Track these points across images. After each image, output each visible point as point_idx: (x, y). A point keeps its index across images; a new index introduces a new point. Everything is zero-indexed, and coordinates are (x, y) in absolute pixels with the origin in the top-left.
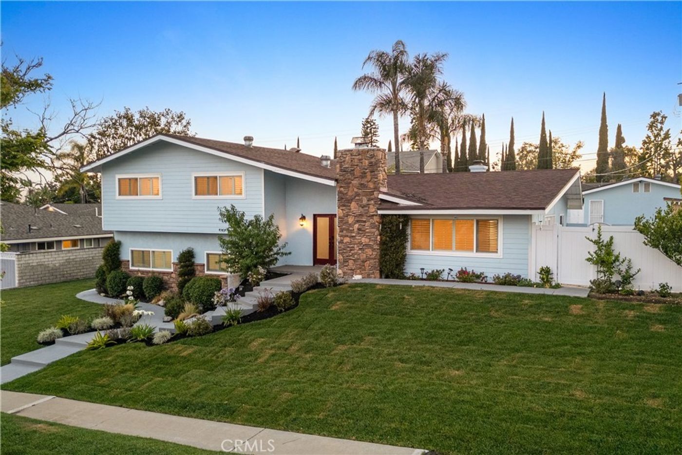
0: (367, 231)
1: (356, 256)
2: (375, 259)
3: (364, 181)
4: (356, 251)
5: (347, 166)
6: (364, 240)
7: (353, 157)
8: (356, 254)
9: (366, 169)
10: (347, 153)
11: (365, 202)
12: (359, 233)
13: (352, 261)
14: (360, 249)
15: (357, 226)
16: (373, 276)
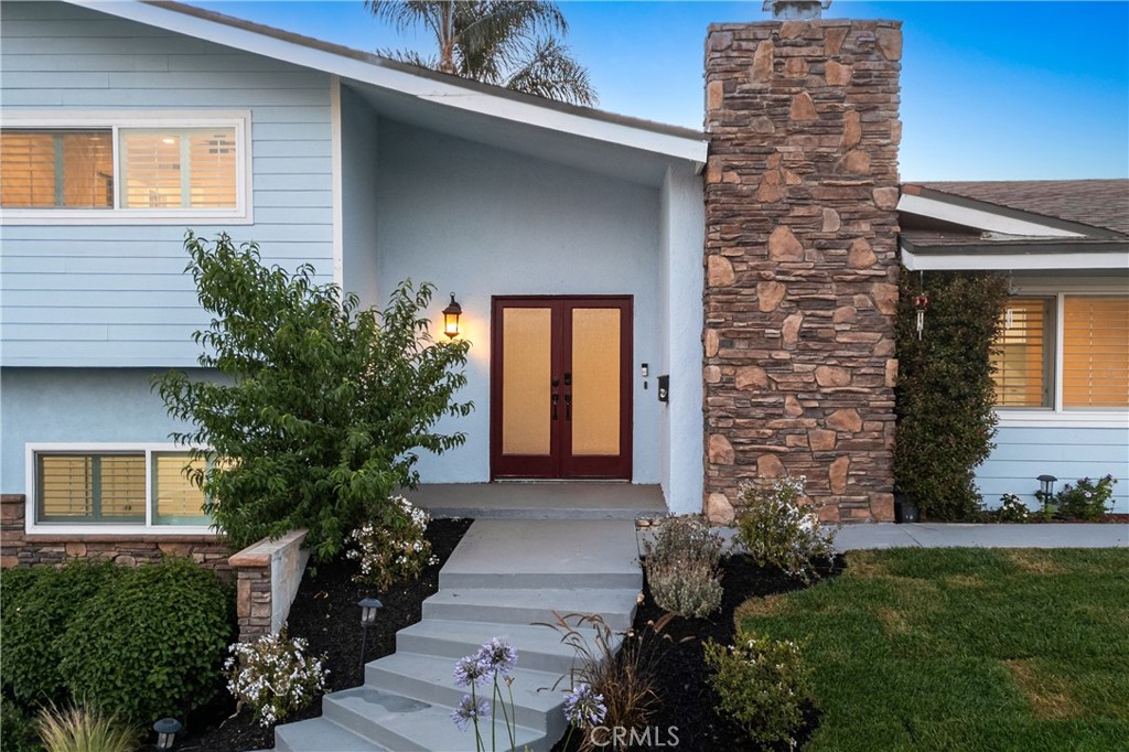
0: (841, 339)
1: (790, 440)
2: (875, 446)
3: (830, 145)
4: (790, 420)
5: (757, 85)
6: (827, 376)
7: (786, 50)
8: (792, 429)
9: (841, 100)
10: (760, 34)
11: (831, 225)
12: (804, 351)
13: (773, 460)
14: (809, 411)
15: (795, 321)
16: (864, 514)
